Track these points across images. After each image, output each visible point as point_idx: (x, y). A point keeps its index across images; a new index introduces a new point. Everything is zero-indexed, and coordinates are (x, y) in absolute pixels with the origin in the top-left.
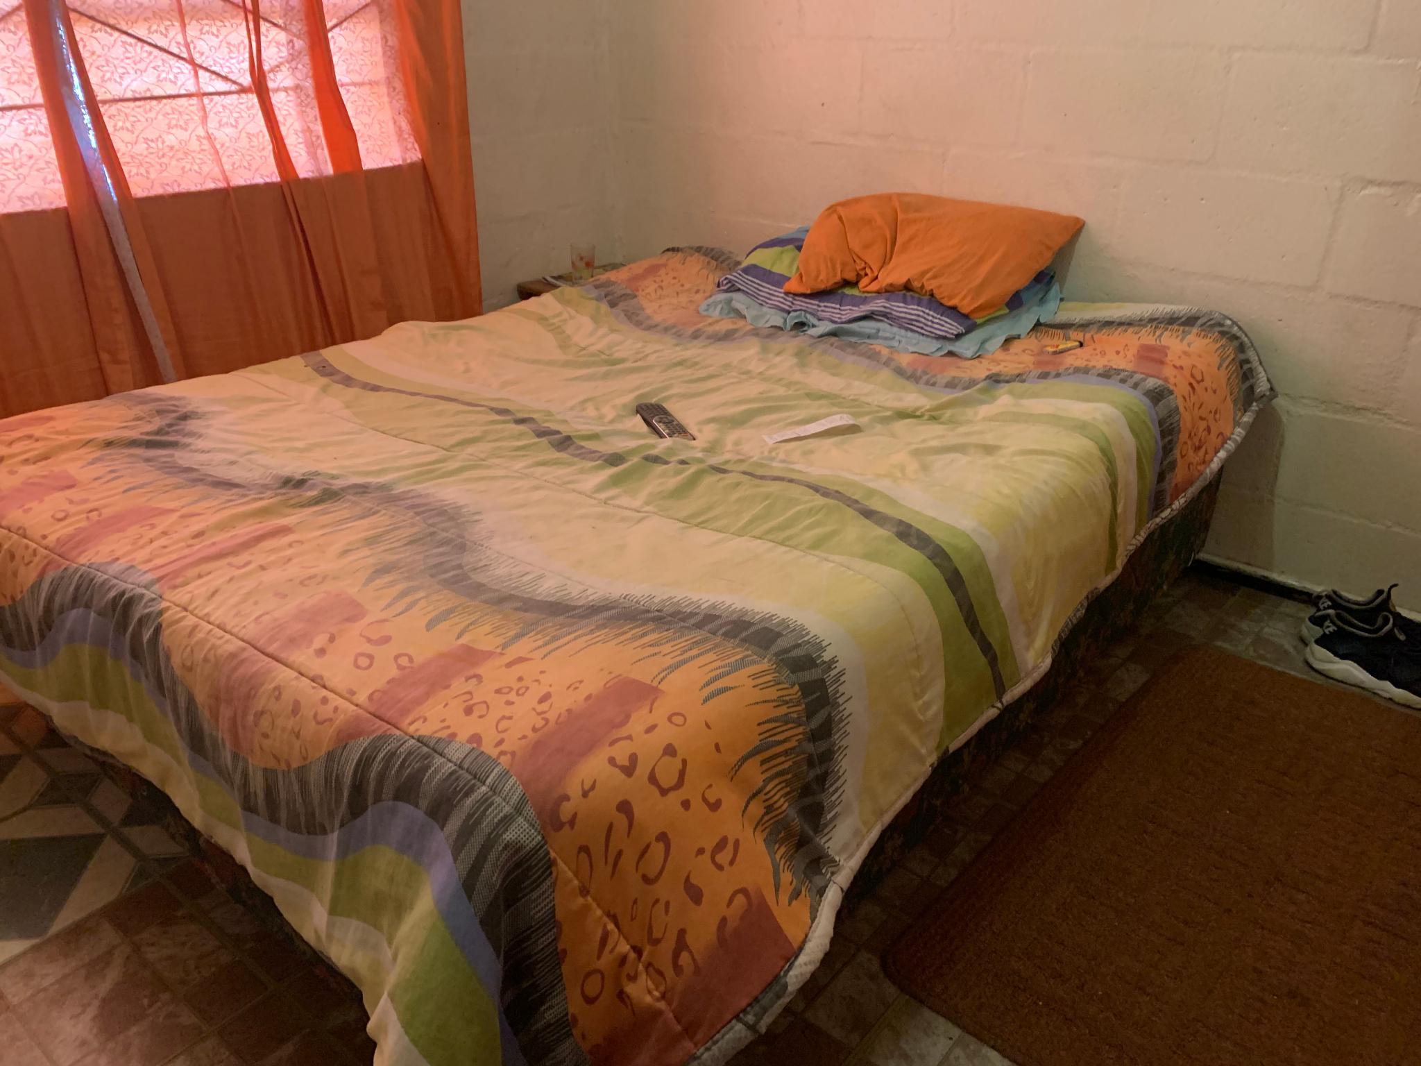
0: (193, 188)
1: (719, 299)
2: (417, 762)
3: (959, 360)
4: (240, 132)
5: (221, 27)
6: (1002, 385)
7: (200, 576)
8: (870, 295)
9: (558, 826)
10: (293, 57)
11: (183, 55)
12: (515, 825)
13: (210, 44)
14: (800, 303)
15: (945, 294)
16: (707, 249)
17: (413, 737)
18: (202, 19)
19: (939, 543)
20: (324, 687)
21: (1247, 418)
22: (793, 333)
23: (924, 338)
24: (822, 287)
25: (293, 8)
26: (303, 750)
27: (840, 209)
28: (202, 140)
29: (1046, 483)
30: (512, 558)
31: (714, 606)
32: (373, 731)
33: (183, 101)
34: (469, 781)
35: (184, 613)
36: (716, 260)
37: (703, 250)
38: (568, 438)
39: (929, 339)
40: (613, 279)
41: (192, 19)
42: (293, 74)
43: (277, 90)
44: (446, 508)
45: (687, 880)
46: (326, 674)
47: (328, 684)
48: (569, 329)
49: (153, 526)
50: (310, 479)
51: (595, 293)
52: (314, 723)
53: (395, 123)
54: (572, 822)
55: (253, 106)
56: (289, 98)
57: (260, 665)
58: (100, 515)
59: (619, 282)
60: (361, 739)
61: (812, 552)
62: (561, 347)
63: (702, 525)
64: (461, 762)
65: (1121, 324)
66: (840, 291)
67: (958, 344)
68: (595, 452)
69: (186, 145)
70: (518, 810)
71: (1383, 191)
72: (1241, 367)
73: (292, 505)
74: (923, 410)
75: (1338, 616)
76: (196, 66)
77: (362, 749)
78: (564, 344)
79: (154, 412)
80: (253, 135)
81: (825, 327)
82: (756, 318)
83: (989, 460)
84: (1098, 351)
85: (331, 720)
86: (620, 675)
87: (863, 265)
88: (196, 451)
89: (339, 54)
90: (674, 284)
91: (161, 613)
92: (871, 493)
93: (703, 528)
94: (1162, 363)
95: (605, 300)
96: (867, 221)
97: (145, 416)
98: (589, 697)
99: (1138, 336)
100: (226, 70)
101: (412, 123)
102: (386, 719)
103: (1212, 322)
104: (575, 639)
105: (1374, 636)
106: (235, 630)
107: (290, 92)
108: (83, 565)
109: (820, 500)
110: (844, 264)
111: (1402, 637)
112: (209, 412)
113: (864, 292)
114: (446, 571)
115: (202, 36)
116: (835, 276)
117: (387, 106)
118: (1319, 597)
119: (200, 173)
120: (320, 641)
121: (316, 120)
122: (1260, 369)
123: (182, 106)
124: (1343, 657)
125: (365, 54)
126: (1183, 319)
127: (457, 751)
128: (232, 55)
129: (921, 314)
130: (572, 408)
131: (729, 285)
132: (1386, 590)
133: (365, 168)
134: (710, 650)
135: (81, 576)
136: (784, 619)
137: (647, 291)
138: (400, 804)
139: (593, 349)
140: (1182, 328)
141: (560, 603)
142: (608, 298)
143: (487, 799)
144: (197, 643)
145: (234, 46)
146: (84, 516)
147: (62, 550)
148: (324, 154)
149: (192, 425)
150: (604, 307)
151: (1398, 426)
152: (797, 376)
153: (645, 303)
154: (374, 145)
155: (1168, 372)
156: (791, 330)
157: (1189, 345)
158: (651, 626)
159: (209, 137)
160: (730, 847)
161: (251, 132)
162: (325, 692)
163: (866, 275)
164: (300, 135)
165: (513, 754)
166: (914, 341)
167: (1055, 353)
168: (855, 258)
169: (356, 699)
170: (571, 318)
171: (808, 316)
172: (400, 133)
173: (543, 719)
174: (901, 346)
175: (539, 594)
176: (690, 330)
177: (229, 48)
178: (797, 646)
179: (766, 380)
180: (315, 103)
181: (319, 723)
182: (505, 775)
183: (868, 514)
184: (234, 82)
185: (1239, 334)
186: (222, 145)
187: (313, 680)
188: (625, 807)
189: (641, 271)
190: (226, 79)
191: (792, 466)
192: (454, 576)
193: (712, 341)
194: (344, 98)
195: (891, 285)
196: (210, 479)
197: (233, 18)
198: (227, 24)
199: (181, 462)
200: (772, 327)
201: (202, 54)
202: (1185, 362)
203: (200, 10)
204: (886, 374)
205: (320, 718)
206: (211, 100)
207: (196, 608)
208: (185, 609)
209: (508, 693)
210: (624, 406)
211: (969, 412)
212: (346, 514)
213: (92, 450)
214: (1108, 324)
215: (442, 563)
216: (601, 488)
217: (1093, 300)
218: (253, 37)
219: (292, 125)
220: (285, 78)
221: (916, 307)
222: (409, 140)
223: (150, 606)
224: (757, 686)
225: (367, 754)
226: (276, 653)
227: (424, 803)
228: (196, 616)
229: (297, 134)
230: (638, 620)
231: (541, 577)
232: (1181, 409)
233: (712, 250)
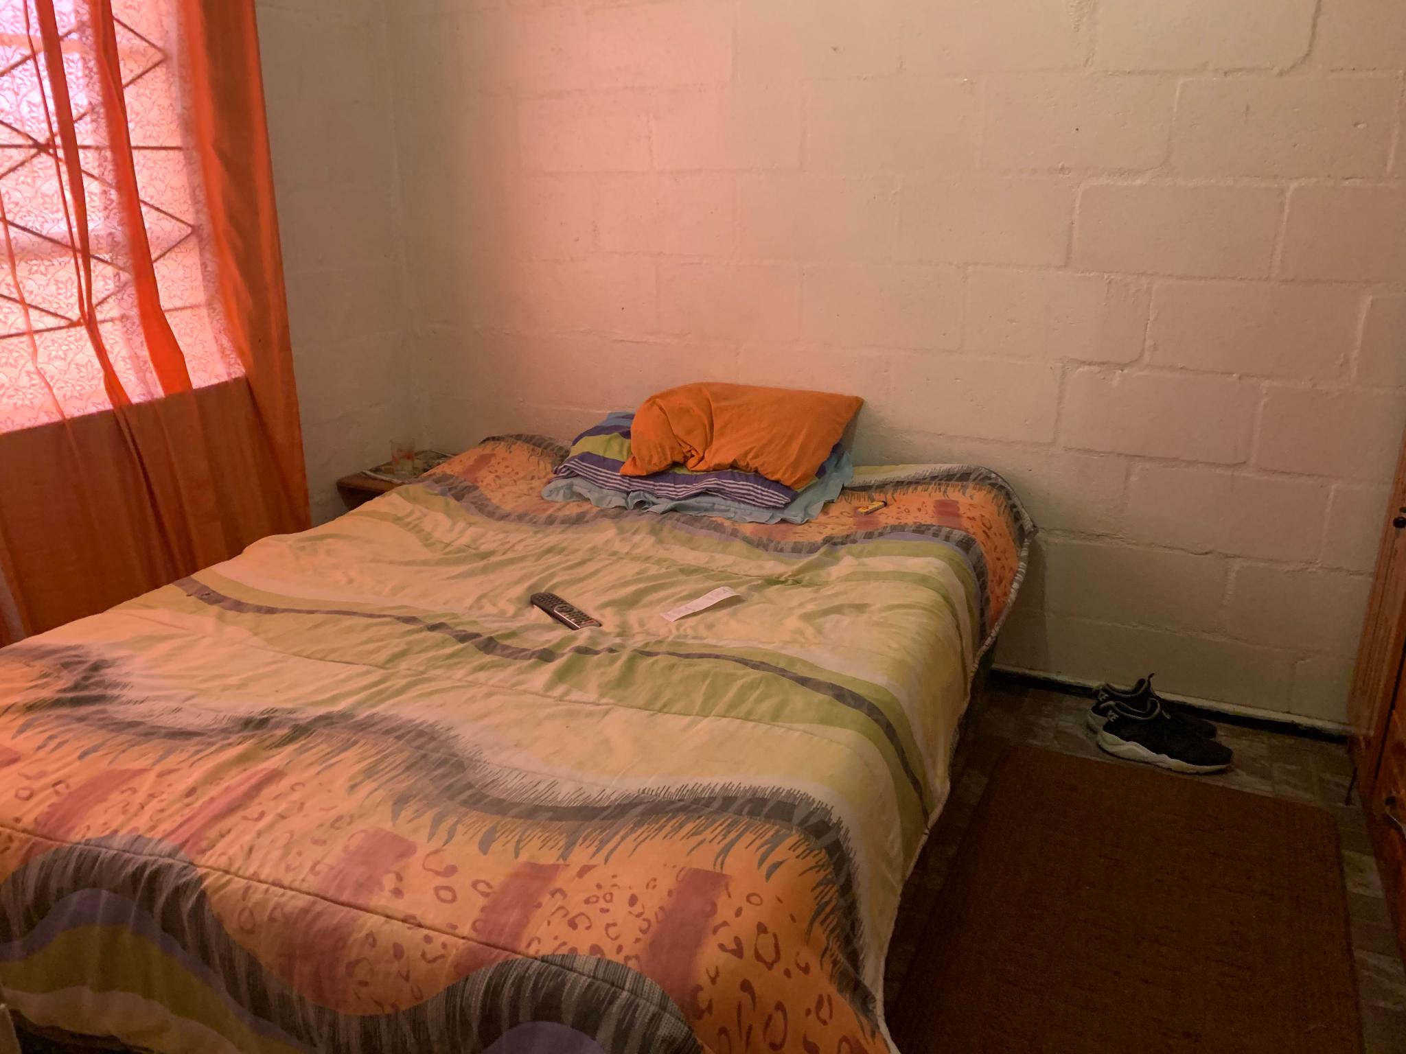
0: (28, 424)
1: (560, 486)
2: (551, 980)
3: (791, 526)
4: (69, 364)
5: (49, 266)
6: (839, 547)
7: (222, 836)
8: (698, 474)
9: (699, 1014)
10: (120, 289)
11: (12, 296)
12: (663, 1023)
13: (39, 283)
14: (637, 484)
15: (769, 470)
16: (528, 436)
17: (536, 959)
18: (31, 260)
19: (870, 700)
20: (420, 926)
21: (1024, 553)
22: (637, 510)
23: (757, 509)
24: (656, 469)
25: (118, 244)
26: (415, 990)
27: (658, 400)
28: (31, 375)
29: (918, 634)
30: (516, 769)
31: (724, 788)
32: (494, 960)
33: (15, 340)
34: (609, 989)
35: (228, 877)
36: (539, 446)
37: (524, 438)
38: (491, 639)
39: (761, 510)
40: (449, 472)
41: (21, 260)
42: (119, 304)
43: (103, 322)
44: (420, 728)
45: (805, 1037)
46: (418, 913)
47: (423, 922)
48: (427, 526)
49: (134, 791)
50: (272, 718)
51: (438, 489)
52: (424, 963)
53: (217, 342)
54: (710, 1008)
55: (81, 338)
56: (116, 328)
57: (342, 914)
58: (68, 787)
59: (456, 475)
60: (483, 969)
61: (776, 723)
62: (426, 545)
63: (665, 710)
64: (595, 973)
65: (910, 483)
66: (671, 472)
67: (786, 512)
68: (523, 650)
69: (16, 381)
70: (663, 1007)
71: (1095, 369)
72: (1012, 511)
73: (268, 747)
74: (786, 575)
75: (1117, 705)
76: (26, 306)
77: (487, 978)
78: (428, 542)
79: (59, 666)
80: (82, 366)
81: (665, 505)
82: (601, 499)
83: (863, 618)
84: (902, 510)
85: (442, 956)
86: (683, 869)
87: (689, 449)
88: (129, 702)
89: (162, 282)
90: (509, 473)
91: (201, 879)
92: (792, 660)
93: (666, 713)
94: (958, 516)
95: (449, 494)
96: (685, 411)
97: (51, 671)
98: (670, 893)
99: (927, 493)
100: (55, 306)
101: (233, 340)
102: (500, 945)
103: (981, 477)
104: (623, 839)
105: (1149, 718)
106: (296, 884)
107: (117, 322)
108: (79, 843)
109: (756, 674)
110: (672, 449)
111: (1168, 717)
112: (117, 659)
113: (693, 471)
114: (460, 793)
115: (31, 276)
116: (666, 459)
117: (208, 327)
118: (1097, 691)
119: (33, 408)
120: (389, 882)
121: (142, 346)
122: (1023, 510)
123: (12, 344)
124: (1127, 739)
125: (186, 280)
126: (958, 476)
127: (586, 963)
128: (60, 291)
129: (751, 488)
130: (471, 608)
131: (568, 472)
132: (1146, 678)
133: (195, 386)
134: (746, 830)
135: (80, 855)
136: (789, 791)
137: (486, 481)
138: (542, 1024)
139: (458, 544)
140: (960, 483)
141: (586, 807)
142: (453, 492)
143: (631, 1005)
144: (256, 904)
145: (62, 282)
146: (51, 790)
147: (44, 831)
148: (153, 376)
149: (110, 674)
150: (453, 502)
151: (1130, 546)
152: (662, 553)
153: (489, 495)
154: (199, 364)
155: (966, 523)
156: (634, 508)
157: (971, 497)
158: (681, 817)
159: (40, 373)
160: (826, 1003)
161: (80, 363)
162: (425, 932)
163: (692, 456)
164: (128, 361)
165: (637, 957)
166: (748, 512)
167: (867, 513)
168: (681, 443)
169: (460, 931)
170: (425, 516)
171: (647, 495)
172: (222, 350)
173: (644, 920)
174: (737, 516)
175: (562, 801)
176: (543, 517)
177: (57, 285)
178: (812, 813)
179: (635, 559)
180: (140, 330)
181: (430, 962)
182: (639, 978)
183: (803, 681)
184: (63, 317)
185: (1003, 484)
186: (52, 378)
187: (404, 921)
188: (746, 986)
189: (471, 462)
190: (55, 315)
191: (705, 641)
192: (471, 796)
193: (567, 525)
194: (169, 321)
195: (719, 464)
196: (163, 731)
197: (61, 257)
198: (55, 263)
199: (120, 717)
200: (616, 507)
201: (31, 293)
202: (975, 513)
203: (28, 252)
204: (738, 545)
205: (429, 956)
206: (41, 337)
207: (239, 869)
208: (227, 872)
209: (597, 901)
210: (519, 599)
211: (823, 573)
212: (325, 748)
213: (14, 717)
214: (899, 484)
215: (451, 786)
216: (550, 685)
217: (880, 463)
218: (82, 273)
219: (119, 352)
220: (111, 309)
221: (745, 483)
222: (232, 356)
223: (185, 875)
224: (799, 856)
225: (493, 983)
226: (352, 900)
227: (569, 1017)
228: (244, 878)
229: (124, 361)
230: (668, 812)
231: (554, 784)
232: (985, 554)
233: (533, 437)
